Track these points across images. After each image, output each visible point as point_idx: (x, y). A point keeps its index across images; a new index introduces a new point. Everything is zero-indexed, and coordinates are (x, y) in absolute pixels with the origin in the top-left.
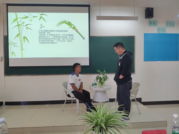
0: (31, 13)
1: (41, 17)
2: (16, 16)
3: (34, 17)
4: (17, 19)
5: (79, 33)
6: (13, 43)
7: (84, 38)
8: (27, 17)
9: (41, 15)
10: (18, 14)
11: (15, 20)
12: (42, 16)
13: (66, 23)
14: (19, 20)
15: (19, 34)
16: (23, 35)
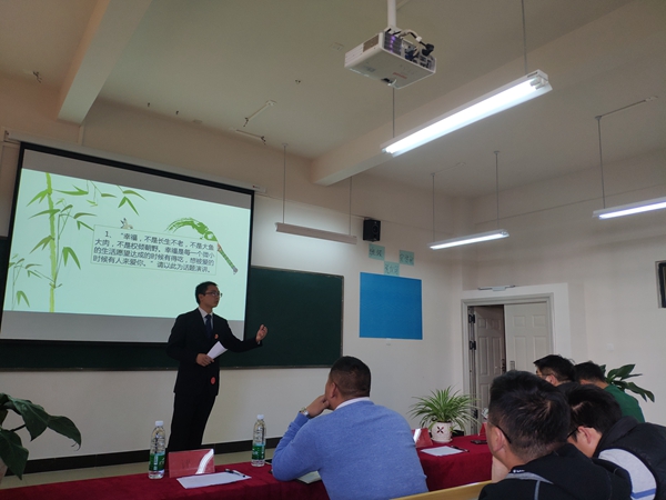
0: (96, 183)
1: (125, 199)
2: (49, 182)
3: (103, 195)
4: (49, 192)
5: (224, 256)
6: (25, 264)
7: (236, 270)
8: (81, 193)
9: (125, 192)
10: (55, 177)
11: (42, 195)
12: (127, 196)
13: (194, 226)
14: (55, 197)
15: (51, 238)
16: (63, 244)
